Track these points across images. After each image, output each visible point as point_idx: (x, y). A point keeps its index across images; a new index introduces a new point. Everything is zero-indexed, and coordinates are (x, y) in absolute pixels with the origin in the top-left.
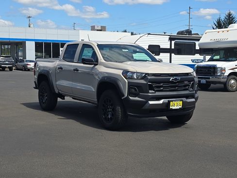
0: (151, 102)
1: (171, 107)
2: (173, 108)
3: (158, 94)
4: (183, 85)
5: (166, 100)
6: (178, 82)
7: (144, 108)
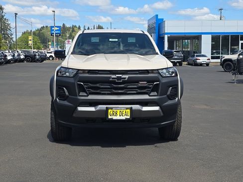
0: (80, 109)
1: (110, 117)
2: (114, 118)
3: (91, 97)
4: (135, 86)
5: (104, 107)
6: (124, 83)
7: (74, 115)
